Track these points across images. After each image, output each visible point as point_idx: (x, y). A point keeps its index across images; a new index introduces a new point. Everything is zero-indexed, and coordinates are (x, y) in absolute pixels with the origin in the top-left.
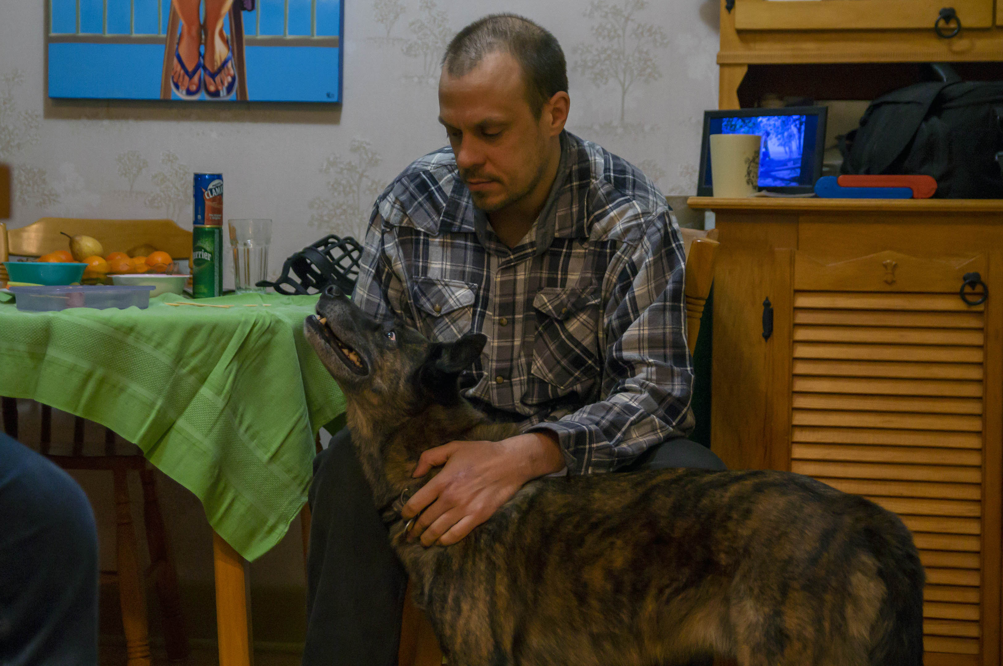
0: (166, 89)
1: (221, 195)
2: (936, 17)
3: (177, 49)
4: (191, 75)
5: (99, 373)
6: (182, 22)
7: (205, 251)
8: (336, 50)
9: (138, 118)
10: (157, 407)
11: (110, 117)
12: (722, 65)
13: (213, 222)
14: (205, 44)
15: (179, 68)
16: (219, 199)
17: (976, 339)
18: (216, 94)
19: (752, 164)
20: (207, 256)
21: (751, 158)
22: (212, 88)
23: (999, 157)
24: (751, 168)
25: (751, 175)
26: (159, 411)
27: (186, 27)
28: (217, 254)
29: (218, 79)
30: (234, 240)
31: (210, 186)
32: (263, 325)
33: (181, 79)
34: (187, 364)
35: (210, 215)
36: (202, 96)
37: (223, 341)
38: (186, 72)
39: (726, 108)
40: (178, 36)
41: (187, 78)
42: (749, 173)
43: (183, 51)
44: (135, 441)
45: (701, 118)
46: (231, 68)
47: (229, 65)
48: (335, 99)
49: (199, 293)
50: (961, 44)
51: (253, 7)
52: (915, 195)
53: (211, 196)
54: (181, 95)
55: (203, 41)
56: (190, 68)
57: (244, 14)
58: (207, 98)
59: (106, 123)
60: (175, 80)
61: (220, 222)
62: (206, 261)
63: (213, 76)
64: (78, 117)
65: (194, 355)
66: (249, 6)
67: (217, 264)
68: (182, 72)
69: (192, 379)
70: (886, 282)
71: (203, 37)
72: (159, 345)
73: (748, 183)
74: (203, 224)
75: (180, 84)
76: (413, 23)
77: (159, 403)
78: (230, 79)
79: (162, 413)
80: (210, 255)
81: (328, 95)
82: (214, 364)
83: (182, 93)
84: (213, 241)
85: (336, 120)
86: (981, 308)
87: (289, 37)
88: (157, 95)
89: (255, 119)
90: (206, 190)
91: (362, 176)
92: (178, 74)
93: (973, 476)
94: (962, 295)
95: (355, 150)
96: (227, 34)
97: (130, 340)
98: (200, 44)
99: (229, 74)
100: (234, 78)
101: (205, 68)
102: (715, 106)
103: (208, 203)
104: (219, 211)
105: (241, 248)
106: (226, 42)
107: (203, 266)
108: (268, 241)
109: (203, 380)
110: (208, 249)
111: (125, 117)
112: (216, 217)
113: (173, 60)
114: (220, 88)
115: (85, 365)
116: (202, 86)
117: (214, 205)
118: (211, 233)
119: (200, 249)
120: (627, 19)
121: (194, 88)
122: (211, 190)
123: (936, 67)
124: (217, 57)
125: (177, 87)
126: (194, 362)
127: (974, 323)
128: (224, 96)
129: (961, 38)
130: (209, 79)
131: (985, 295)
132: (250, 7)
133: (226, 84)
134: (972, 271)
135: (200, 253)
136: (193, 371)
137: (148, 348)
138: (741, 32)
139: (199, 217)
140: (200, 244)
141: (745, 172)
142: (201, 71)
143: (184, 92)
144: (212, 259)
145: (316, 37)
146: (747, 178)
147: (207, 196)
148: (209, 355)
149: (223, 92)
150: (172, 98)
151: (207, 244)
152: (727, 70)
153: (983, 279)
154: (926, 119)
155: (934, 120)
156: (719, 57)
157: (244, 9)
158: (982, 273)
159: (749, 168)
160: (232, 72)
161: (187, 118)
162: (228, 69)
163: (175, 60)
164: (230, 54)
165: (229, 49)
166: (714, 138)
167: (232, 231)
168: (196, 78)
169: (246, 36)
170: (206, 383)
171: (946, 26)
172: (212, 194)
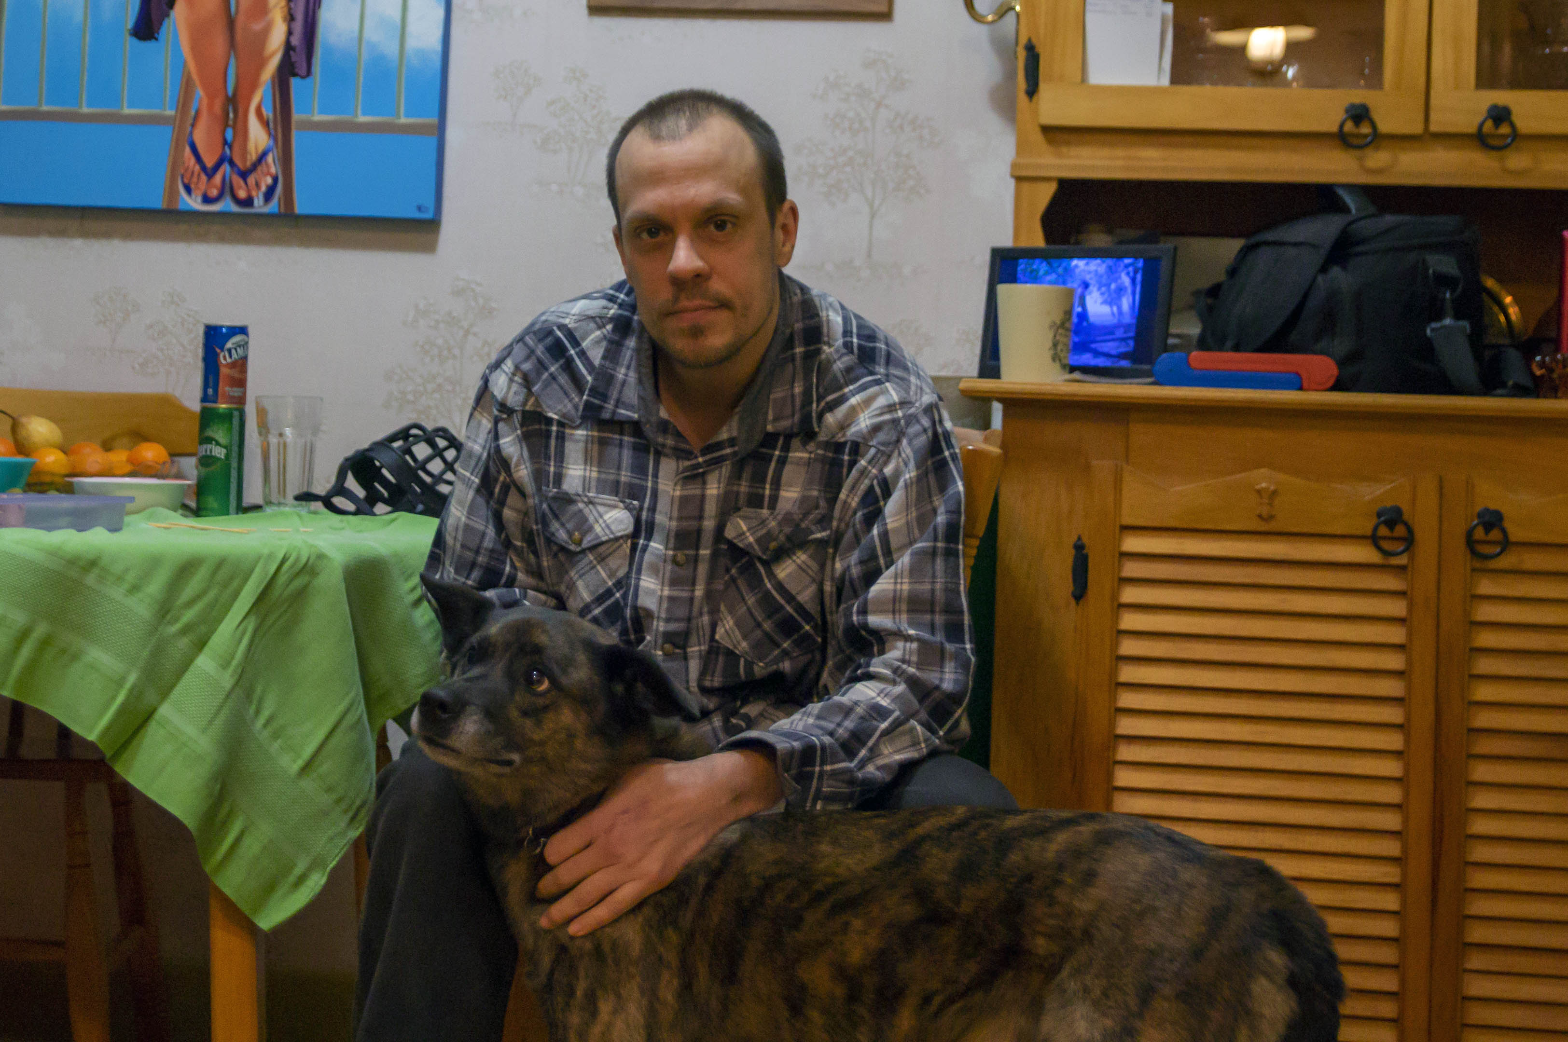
0: (172, 193)
1: (245, 359)
2: (1341, 116)
3: (191, 133)
4: (210, 173)
5: (41, 630)
6: (200, 92)
7: (218, 444)
8: (433, 141)
9: (128, 236)
10: (128, 685)
11: (85, 234)
12: (1019, 179)
13: (231, 399)
14: (234, 127)
15: (193, 160)
16: (241, 364)
17: (1396, 608)
18: (248, 202)
19: (1060, 331)
20: (219, 452)
21: (1058, 322)
22: (242, 194)
23: (1433, 330)
24: (1058, 337)
25: (1059, 348)
26: (131, 691)
27: (205, 101)
28: (235, 449)
29: (251, 180)
30: (264, 427)
31: (229, 345)
32: (297, 560)
33: (195, 179)
34: (176, 620)
35: (227, 389)
36: (226, 205)
37: (235, 584)
38: (204, 168)
39: (1024, 243)
40: (193, 113)
41: (204, 178)
42: (1055, 345)
43: (200, 137)
44: (92, 737)
45: (987, 257)
46: (272, 164)
47: (270, 158)
48: (429, 215)
49: (206, 509)
50: (1378, 158)
51: (309, 73)
52: (1305, 385)
53: (229, 360)
54: (194, 203)
55: (231, 123)
56: (209, 163)
57: (295, 82)
58: (235, 208)
59: (78, 242)
60: (186, 181)
61: (241, 400)
62: (219, 459)
63: (244, 175)
64: (35, 233)
65: (190, 604)
66: (302, 69)
67: (234, 465)
68: (197, 168)
69: (184, 643)
70: (1260, 516)
71: (231, 115)
72: (135, 589)
73: (1054, 359)
74: (215, 402)
75: (193, 186)
76: (553, 103)
77: (132, 678)
78: (269, 180)
79: (136, 694)
80: (224, 451)
81: (419, 208)
82: (219, 620)
83: (195, 201)
84: (230, 430)
85: (430, 247)
86: (1402, 560)
87: (362, 119)
88: (158, 202)
89: (306, 242)
90: (222, 350)
91: (467, 332)
92: (189, 172)
93: (1390, 820)
94: (1374, 540)
95: (458, 293)
96: (268, 112)
97: (90, 579)
98: (226, 125)
99: (269, 173)
100: (275, 180)
101: (232, 163)
102: (1006, 241)
103: (224, 371)
104: (241, 383)
105: (273, 440)
106: (265, 124)
107: (213, 468)
108: (316, 430)
109: (201, 645)
110: (223, 440)
111: (108, 235)
112: (236, 392)
113: (184, 150)
114: (254, 193)
115: (19, 618)
116: (227, 189)
117: (235, 373)
118: (227, 417)
119: (209, 440)
120: (879, 105)
121: (214, 192)
122: (229, 351)
123: (1341, 192)
124: (251, 146)
125: (188, 190)
126: (189, 616)
127: (1391, 583)
128: (260, 207)
129: (1380, 148)
130: (237, 181)
131: (1409, 541)
132: (303, 72)
133: (264, 188)
134: (1389, 504)
135: (209, 446)
136: (184, 631)
137: (117, 593)
138: (1047, 130)
139: (210, 391)
140: (210, 433)
141: (1049, 344)
142: (226, 167)
143: (199, 199)
144: (228, 456)
145: (403, 120)
146: (1052, 352)
147: (224, 359)
148: (211, 606)
149: (258, 201)
150: (181, 207)
151: (219, 434)
152: (1026, 186)
153: (1406, 517)
154: (1324, 269)
155: (1336, 271)
156: (1014, 166)
157: (295, 75)
158: (1405, 508)
159: (1055, 336)
160: (273, 170)
161: (201, 238)
162: (268, 166)
163: (188, 150)
164: (271, 143)
165: (270, 134)
166: (1002, 289)
167: (262, 413)
168: (218, 178)
169: (296, 116)
170: (206, 650)
171: (1355, 131)
172: (231, 356)
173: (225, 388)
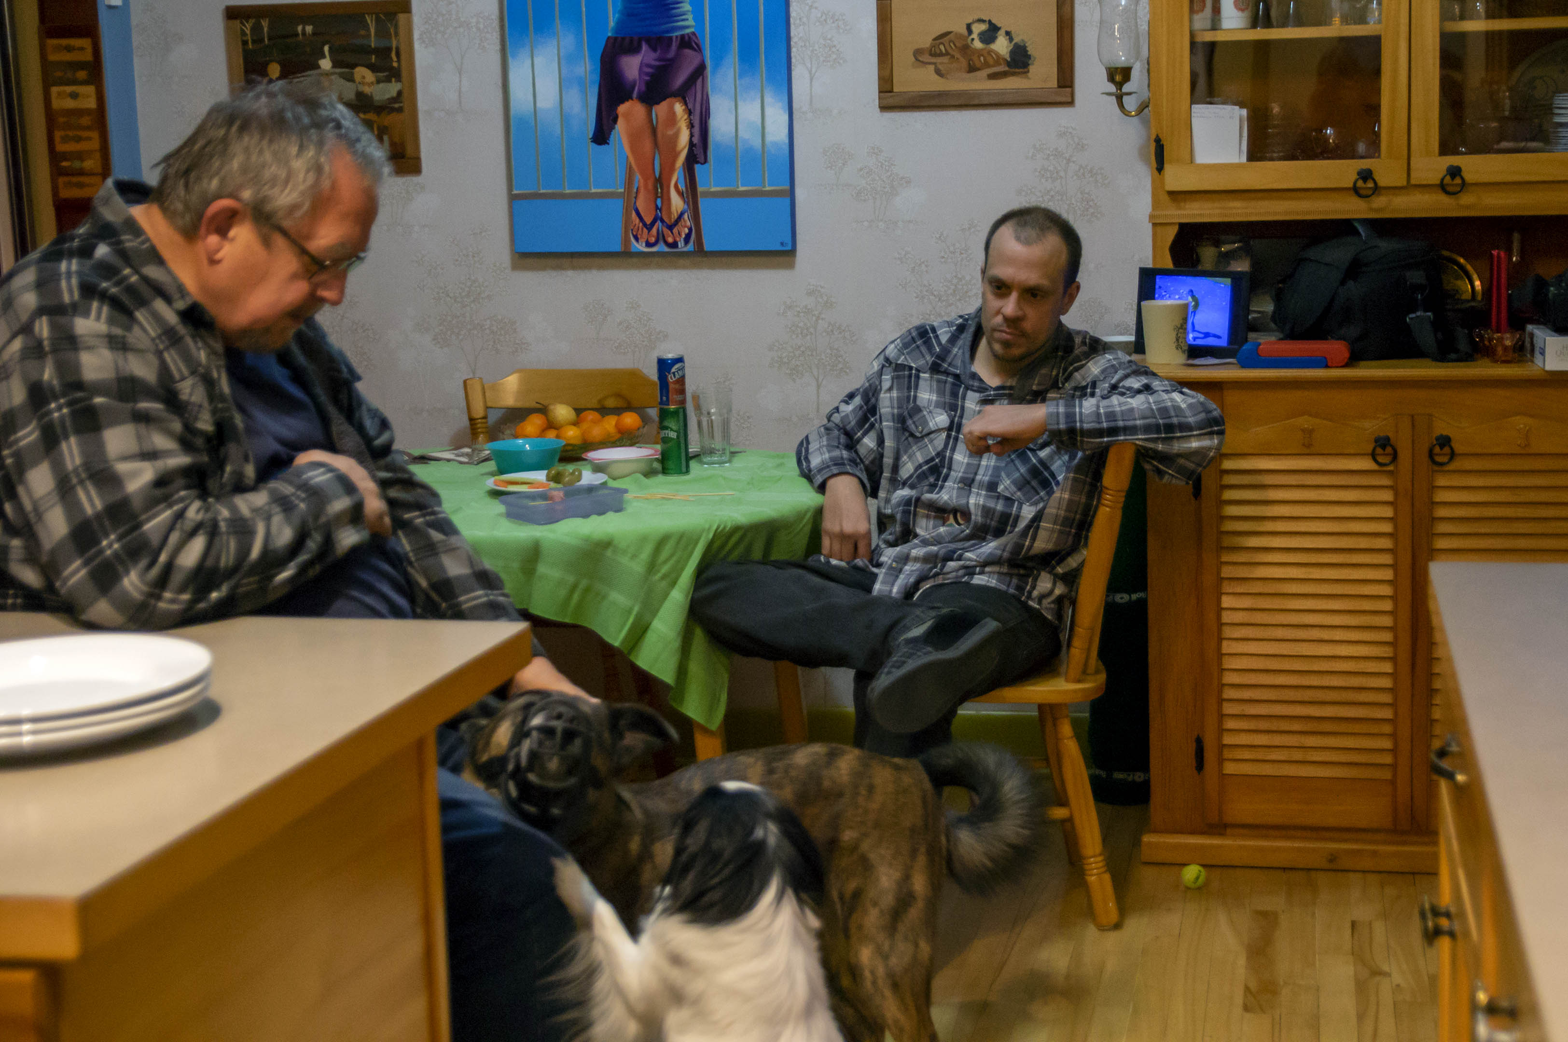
0: (626, 242)
1: (683, 377)
2: (1355, 176)
3: (635, 203)
4: (649, 227)
5: (584, 583)
6: (638, 177)
7: (672, 430)
8: (787, 201)
9: (601, 268)
10: (634, 612)
11: (574, 268)
12: (1155, 225)
13: (676, 403)
14: (662, 197)
15: (638, 221)
16: (682, 381)
17: (1388, 496)
18: (674, 245)
19: (1180, 330)
20: (673, 435)
21: (1179, 326)
22: (670, 240)
23: (1409, 318)
24: (1179, 335)
25: (1180, 340)
26: (636, 615)
27: (642, 181)
28: (682, 431)
29: (675, 230)
30: (698, 408)
31: (673, 370)
32: (725, 528)
33: (640, 232)
34: (659, 571)
35: (675, 396)
36: (661, 247)
37: (690, 548)
38: (645, 225)
39: (1159, 266)
40: (635, 190)
41: (645, 230)
42: (1177, 340)
43: (641, 205)
44: (616, 644)
45: (1137, 271)
46: (687, 220)
47: (686, 216)
48: (789, 248)
49: (668, 469)
50: (1379, 202)
51: (706, 161)
52: (1329, 364)
53: (674, 379)
54: (641, 247)
55: (659, 195)
56: (648, 221)
57: (697, 167)
58: (666, 249)
59: (570, 273)
60: (635, 233)
61: (683, 402)
62: (672, 439)
63: (671, 228)
64: (544, 268)
65: (665, 562)
66: (702, 159)
67: (682, 441)
68: (641, 224)
69: (664, 584)
70: (1304, 445)
71: (659, 190)
72: (634, 556)
73: (1177, 349)
74: (669, 405)
75: (639, 236)
76: (861, 170)
77: (636, 609)
78: (687, 230)
79: (639, 618)
80: (675, 434)
81: (782, 244)
82: (682, 569)
83: (641, 246)
84: (678, 421)
85: (791, 266)
86: (1391, 468)
87: (742, 189)
88: (617, 247)
89: (712, 267)
90: (669, 373)
91: (818, 318)
92: (636, 227)
93: (1387, 621)
94: (1374, 456)
95: (810, 293)
96: (682, 187)
97: (609, 553)
98: (657, 197)
99: (686, 226)
100: (690, 230)
101: (662, 221)
102: (1149, 265)
103: (671, 386)
104: (682, 391)
105: (704, 420)
106: (681, 194)
107: (670, 444)
108: (730, 410)
109: (673, 584)
110: (674, 428)
111: (588, 267)
112: (679, 398)
113: (631, 214)
114: (678, 239)
115: (571, 579)
116: (661, 238)
117: (677, 386)
118: (675, 413)
119: (666, 428)
120: (1069, 161)
121: (653, 240)
122: (674, 373)
123: (1356, 224)
124: (673, 209)
125: (637, 239)
126: (665, 569)
127: (1385, 481)
128: (682, 248)
129: (1379, 195)
130: (667, 232)
131: (1395, 457)
132: (702, 160)
133: (684, 236)
134: (1382, 434)
135: (666, 432)
136: (663, 577)
137: (624, 560)
138: (1171, 193)
139: (664, 398)
140: (666, 423)
141: (1175, 340)
142: (659, 224)
143: (644, 244)
144: (678, 437)
145: (768, 188)
146: (1176, 344)
147: (671, 379)
148: (678, 562)
149: (681, 244)
150: (633, 250)
151: (672, 423)
152: (1159, 229)
153: (1393, 441)
154: (1343, 283)
155: (1351, 284)
156: (1151, 217)
157: (697, 162)
158: (1391, 435)
159: (1177, 334)
160: (688, 224)
161: (647, 266)
162: (685, 221)
163: (634, 214)
164: (686, 207)
165: (685, 202)
166: (1144, 304)
167: (696, 398)
168: (654, 231)
169: (700, 189)
170: (677, 586)
171: (1364, 185)
172: (675, 376)
173: (674, 397)
